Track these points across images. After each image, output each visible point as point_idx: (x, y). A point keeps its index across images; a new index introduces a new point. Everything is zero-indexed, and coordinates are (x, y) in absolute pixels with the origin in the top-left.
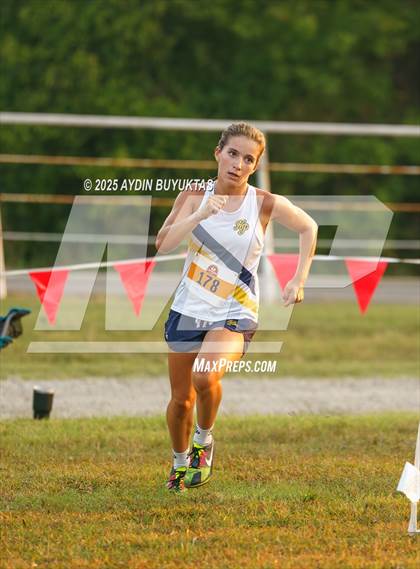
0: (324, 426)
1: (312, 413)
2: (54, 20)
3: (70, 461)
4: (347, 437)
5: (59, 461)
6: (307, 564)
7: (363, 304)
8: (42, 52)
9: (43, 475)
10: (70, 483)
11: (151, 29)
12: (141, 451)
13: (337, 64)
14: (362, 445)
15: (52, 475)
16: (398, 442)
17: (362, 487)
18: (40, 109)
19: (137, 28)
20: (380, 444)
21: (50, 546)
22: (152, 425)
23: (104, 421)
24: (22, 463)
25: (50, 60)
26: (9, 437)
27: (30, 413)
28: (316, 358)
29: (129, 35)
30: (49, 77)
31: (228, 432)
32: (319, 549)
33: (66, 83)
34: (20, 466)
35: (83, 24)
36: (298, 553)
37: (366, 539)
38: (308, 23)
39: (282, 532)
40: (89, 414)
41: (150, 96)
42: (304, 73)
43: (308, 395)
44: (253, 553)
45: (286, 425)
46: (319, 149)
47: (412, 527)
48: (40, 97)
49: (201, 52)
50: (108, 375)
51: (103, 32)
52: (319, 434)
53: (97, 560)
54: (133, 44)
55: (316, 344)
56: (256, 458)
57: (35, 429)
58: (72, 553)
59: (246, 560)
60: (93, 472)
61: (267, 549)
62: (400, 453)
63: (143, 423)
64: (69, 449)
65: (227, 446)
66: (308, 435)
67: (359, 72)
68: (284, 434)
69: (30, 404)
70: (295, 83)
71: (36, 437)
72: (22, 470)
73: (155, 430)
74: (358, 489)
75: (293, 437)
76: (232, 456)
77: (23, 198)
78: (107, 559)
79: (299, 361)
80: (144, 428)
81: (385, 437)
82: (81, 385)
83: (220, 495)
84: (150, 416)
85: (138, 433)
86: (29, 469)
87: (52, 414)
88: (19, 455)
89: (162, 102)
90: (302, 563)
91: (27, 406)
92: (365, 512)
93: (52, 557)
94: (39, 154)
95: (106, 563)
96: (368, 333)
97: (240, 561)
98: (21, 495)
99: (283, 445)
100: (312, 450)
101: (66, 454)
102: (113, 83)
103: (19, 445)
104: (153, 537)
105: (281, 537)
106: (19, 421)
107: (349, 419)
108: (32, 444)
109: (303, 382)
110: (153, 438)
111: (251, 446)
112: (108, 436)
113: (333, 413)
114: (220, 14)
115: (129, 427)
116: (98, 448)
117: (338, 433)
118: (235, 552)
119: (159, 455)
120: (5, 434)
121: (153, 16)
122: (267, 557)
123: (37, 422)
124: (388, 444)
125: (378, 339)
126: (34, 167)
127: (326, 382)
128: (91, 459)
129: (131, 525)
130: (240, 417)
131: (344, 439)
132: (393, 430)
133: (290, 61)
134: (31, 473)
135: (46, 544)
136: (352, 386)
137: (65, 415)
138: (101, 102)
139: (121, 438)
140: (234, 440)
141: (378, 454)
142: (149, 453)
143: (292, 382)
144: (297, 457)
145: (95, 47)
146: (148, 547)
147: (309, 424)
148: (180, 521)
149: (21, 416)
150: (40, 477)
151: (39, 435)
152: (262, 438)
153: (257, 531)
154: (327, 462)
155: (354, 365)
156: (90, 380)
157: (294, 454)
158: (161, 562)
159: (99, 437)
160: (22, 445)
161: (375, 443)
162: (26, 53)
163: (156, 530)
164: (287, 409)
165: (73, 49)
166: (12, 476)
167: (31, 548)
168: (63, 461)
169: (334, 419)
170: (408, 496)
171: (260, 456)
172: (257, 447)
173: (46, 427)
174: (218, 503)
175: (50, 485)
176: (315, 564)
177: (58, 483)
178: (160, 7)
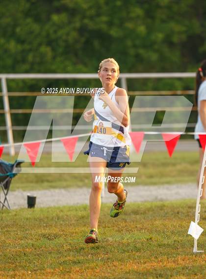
2: (31, 32)
3: (44, 226)
4: (166, 211)
5: (39, 227)
6: (149, 267)
7: (171, 152)
8: (27, 47)
10: (44, 236)
11: (74, 34)
12: (75, 220)
13: (156, 47)
14: (172, 214)
15: (36, 232)
16: (188, 212)
17: (173, 233)
18: (27, 72)
19: (68, 34)
20: (180, 214)
21: (36, 264)
22: (80, 209)
23: (59, 208)
24: (24, 228)
25: (30, 50)
26: (17, 217)
27: (26, 206)
28: (151, 177)
29: (64, 37)
30: (30, 58)
32: (154, 261)
33: (38, 60)
34: (22, 229)
35: (44, 33)
36: (145, 263)
37: (175, 256)
38: (142, 29)
39: (137, 254)
40: (52, 205)
41: (75, 64)
42: (141, 51)
44: (125, 264)
45: (139, 207)
46: (150, 85)
47: (195, 250)
48: (26, 67)
49: (96, 44)
50: (60, 187)
51: (53, 36)
52: (153, 210)
53: (57, 269)
54: (66, 41)
55: (151, 171)
56: (126, 222)
57: (29, 213)
58: (46, 267)
59: (122, 267)
60: (55, 231)
61: (131, 262)
62: (189, 218)
63: (76, 208)
64: (43, 221)
66: (149, 211)
67: (166, 50)
68: (138, 211)
69: (26, 202)
70: (137, 56)
71: (29, 216)
72: (23, 231)
73: (81, 211)
74: (171, 234)
75: (142, 212)
77: (20, 111)
78: (61, 269)
79: (144, 178)
80: (76, 210)
81: (182, 210)
82: (48, 192)
83: (110, 239)
84: (79, 205)
85: (73, 213)
86: (26, 230)
87: (36, 206)
88: (22, 224)
89: (80, 67)
90: (147, 267)
91: (25, 203)
92: (174, 244)
93: (37, 268)
94: (27, 91)
95: (61, 271)
96: (174, 165)
97: (120, 268)
98: (23, 242)
99: (138, 216)
100: (150, 217)
101: (42, 223)
102: (58, 59)
103: (22, 220)
104: (82, 258)
105: (137, 256)
106: (22, 209)
107: (166, 203)
108: (27, 219)
109: (146, 188)
110: (80, 215)
112: (61, 214)
114: (104, 27)
115: (69, 211)
116: (56, 220)
117: (161, 210)
118: (118, 264)
119: (83, 222)
120: (15, 215)
121: (75, 29)
122: (132, 265)
123: (29, 209)
124: (184, 213)
125: (179, 167)
126: (25, 97)
127: (156, 187)
128: (53, 225)
129: (71, 253)
131: (164, 212)
132: (186, 207)
133: (135, 46)
134: (27, 232)
135: (34, 263)
136: (167, 189)
137: (42, 206)
138: (53, 67)
139: (66, 215)
141: (179, 218)
142: (79, 222)
143: (141, 187)
144: (144, 221)
145: (50, 43)
147: (148, 205)
148: (93, 251)
149: (22, 207)
150: (31, 234)
153: (127, 254)
154: (157, 222)
155: (168, 179)
156: (52, 190)
157: (143, 219)
158: (85, 269)
159: (57, 215)
160: (23, 220)
161: (178, 213)
162: (20, 47)
165: (40, 45)
166: (19, 234)
167: (28, 265)
168: (41, 226)
169: (159, 203)
170: (193, 236)
171: (128, 221)
172: (126, 217)
173: (33, 211)
174: (109, 242)
175: (36, 237)
176: (153, 267)
177: (39, 236)
178: (78, 25)
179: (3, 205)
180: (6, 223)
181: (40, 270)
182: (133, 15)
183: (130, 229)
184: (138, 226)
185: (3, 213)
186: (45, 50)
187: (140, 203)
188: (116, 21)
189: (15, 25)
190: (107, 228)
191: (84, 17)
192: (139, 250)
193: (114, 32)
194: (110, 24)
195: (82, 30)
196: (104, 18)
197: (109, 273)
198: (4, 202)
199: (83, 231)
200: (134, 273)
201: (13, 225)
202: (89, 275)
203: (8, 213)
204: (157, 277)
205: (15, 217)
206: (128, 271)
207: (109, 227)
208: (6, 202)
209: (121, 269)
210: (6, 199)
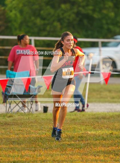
0: (115, 115)
1: (112, 112)
2: (49, 14)
3: (52, 124)
6: (111, 150)
9: (46, 127)
11: (73, 16)
19: (70, 16)
21: (47, 145)
25: (48, 24)
26: (37, 117)
28: (113, 98)
29: (67, 17)
31: (91, 116)
32: (114, 146)
33: (52, 29)
34: (40, 125)
35: (56, 15)
36: (109, 147)
38: (112, 14)
39: (104, 142)
42: (111, 27)
43: (111, 107)
45: (106, 115)
49: (85, 22)
51: (61, 17)
52: (114, 117)
54: (68, 20)
55: (113, 94)
56: (98, 123)
58: (53, 146)
59: (96, 148)
61: (101, 146)
65: (91, 120)
66: (111, 117)
68: (105, 117)
69: (43, 109)
70: (109, 30)
71: (44, 117)
72: (40, 126)
73: (73, 116)
75: (108, 118)
76: (92, 122)
79: (109, 99)
83: (89, 132)
85: (69, 117)
86: (42, 125)
87: (48, 112)
88: (40, 122)
98: (40, 132)
99: (105, 120)
101: (51, 121)
104: (73, 142)
106: (40, 113)
108: (43, 119)
109: (110, 104)
110: (73, 118)
111: (97, 120)
113: (117, 112)
114: (90, 12)
119: (74, 122)
121: (74, 13)
122: (101, 148)
123: (44, 114)
129: (67, 139)
130: (94, 113)
133: (107, 24)
134: (43, 126)
135: (46, 144)
140: (93, 118)
142: (72, 122)
144: (109, 123)
146: (71, 145)
147: (111, 114)
148: (79, 139)
150: (45, 127)
151: (45, 117)
152: (99, 118)
153: (98, 141)
157: (108, 122)
158: (74, 149)
163: (73, 141)
164: (106, 111)
166: (38, 127)
167: (42, 145)
168: (50, 124)
171: (99, 123)
172: (98, 120)
173: (47, 115)
174: (89, 134)
175: (47, 129)
176: (113, 150)
177: (49, 129)
178: (75, 10)
179: (30, 111)
180: (31, 121)
181: (50, 148)
182: (107, 6)
183: (100, 127)
184: (105, 126)
185: (29, 115)
186: (57, 24)
187: (106, 113)
188: (97, 9)
189: (40, 10)
190: (87, 126)
191: (79, 6)
192: (105, 139)
193: (96, 16)
194: (94, 11)
195: (78, 14)
196: (91, 7)
197: (88, 151)
198: (30, 109)
199: (74, 127)
200: (102, 152)
201: (35, 122)
202: (76, 152)
203: (33, 115)
204: (115, 155)
205: (36, 118)
206: (98, 151)
207: (88, 126)
208: (31, 109)
209: (95, 150)
210: (31, 107)
